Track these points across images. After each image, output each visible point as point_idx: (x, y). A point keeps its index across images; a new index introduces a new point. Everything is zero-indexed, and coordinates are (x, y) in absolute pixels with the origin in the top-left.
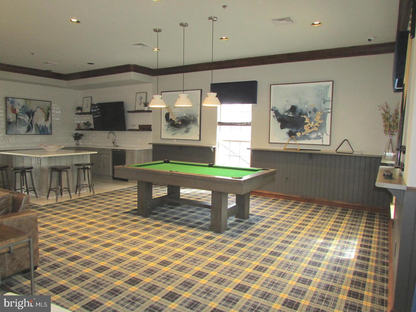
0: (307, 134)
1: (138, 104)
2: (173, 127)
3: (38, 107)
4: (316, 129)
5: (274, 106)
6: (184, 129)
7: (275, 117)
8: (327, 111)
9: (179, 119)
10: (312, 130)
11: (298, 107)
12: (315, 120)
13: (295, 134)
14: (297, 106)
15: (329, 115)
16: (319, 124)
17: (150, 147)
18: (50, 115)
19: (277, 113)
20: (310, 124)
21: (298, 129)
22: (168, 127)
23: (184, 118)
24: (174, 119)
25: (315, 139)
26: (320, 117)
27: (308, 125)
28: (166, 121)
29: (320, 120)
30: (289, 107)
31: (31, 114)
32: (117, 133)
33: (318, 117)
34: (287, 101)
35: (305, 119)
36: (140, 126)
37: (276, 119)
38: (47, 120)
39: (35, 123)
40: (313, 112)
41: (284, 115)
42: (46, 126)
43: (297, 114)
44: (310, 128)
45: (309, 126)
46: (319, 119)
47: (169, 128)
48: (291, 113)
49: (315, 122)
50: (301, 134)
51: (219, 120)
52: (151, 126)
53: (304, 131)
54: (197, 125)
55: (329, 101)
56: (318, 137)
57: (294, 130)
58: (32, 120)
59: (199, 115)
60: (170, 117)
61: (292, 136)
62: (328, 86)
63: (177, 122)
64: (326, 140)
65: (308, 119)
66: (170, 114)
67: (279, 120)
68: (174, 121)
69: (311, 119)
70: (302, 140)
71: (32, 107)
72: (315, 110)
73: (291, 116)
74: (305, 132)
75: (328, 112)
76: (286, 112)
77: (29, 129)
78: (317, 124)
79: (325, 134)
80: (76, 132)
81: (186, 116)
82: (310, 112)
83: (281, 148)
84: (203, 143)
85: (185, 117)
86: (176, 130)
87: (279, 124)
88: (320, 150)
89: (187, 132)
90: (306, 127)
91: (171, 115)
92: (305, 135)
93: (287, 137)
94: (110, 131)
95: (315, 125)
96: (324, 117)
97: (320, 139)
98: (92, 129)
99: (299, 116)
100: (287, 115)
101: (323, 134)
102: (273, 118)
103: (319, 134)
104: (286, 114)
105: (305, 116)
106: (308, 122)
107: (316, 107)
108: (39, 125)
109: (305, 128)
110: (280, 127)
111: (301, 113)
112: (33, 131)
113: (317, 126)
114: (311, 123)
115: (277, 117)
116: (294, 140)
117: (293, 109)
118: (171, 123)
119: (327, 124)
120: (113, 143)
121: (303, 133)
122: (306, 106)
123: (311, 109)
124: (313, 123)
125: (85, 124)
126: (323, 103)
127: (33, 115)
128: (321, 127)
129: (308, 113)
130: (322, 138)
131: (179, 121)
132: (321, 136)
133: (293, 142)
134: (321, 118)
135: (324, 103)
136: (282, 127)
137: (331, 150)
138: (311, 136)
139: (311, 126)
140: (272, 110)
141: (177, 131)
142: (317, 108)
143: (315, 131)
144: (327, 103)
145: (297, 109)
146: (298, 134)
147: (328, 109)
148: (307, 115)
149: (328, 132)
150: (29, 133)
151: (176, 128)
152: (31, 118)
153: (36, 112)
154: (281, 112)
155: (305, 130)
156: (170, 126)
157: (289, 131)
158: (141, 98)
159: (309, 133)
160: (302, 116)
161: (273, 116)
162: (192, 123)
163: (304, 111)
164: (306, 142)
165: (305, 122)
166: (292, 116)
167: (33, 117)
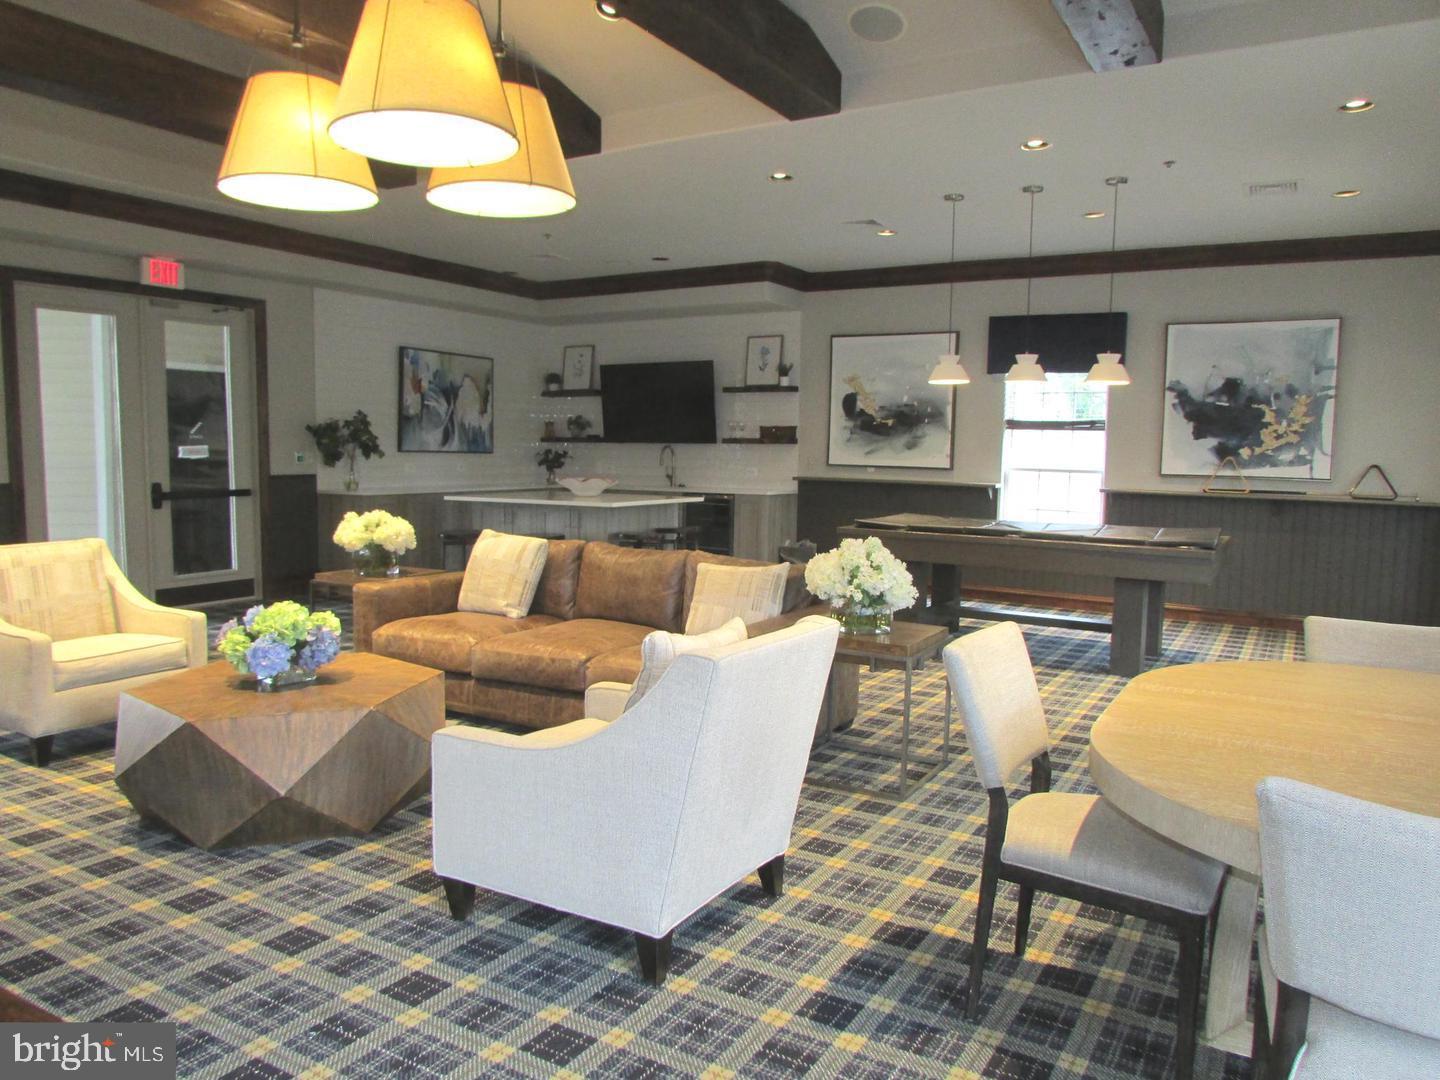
0: (1269, 452)
1: (753, 367)
2: (867, 433)
3: (466, 376)
4: (1294, 439)
5: (1174, 379)
6: (904, 439)
7: (1179, 408)
8: (1325, 392)
9: (889, 411)
10: (1282, 441)
11: (1245, 383)
12: (1291, 415)
13: (1234, 452)
14: (1242, 381)
15: (1330, 405)
16: (1303, 426)
17: (792, 488)
18: (490, 398)
19: (1183, 397)
20: (1275, 427)
21: (1244, 438)
22: (851, 433)
23: (902, 409)
24: (870, 411)
25: (1291, 463)
26: (1304, 409)
27: (1271, 428)
28: (844, 417)
29: (1306, 415)
30: (1218, 383)
31: (450, 393)
32: (681, 449)
33: (1299, 409)
34: (1214, 367)
35: (1262, 414)
36: (763, 429)
37: (1182, 414)
38: (483, 411)
39: (459, 418)
40: (1284, 397)
41: (1204, 404)
42: (480, 428)
43: (1242, 401)
44: (1279, 437)
45: (1275, 431)
46: (1301, 414)
47: (855, 436)
48: (1225, 398)
49: (1291, 422)
50: (1253, 451)
51: (1008, 416)
52: (793, 429)
53: (1260, 443)
54: (945, 426)
55: (1331, 368)
56: (1300, 461)
57: (1233, 442)
58: (452, 413)
59: (950, 399)
60: (860, 405)
61: (1228, 458)
62: (1329, 331)
63: (883, 418)
64: (1322, 468)
65: (1273, 414)
66: (859, 397)
67: (1189, 417)
68: (871, 416)
69: (1280, 414)
70: (1254, 468)
71: (455, 375)
72: (1291, 392)
73: (1225, 407)
74: (1264, 447)
75: (1327, 395)
76: (1211, 394)
77: (447, 437)
78: (1295, 427)
79: (1317, 452)
80: (546, 445)
81: (910, 403)
82: (1277, 396)
83: (1194, 489)
84: (961, 477)
85: (906, 405)
86: (877, 441)
87: (1190, 427)
88: (1305, 494)
89: (911, 446)
90: (1265, 434)
91: (861, 401)
92: (1263, 455)
93: (1213, 459)
94: (664, 445)
95: (1291, 429)
96: (1316, 408)
97: (1305, 464)
98: (594, 439)
99: (1248, 406)
100: (1213, 403)
101: (1312, 452)
102: (1174, 412)
103: (1303, 451)
104: (1210, 400)
105: (1263, 407)
106: (1272, 420)
107: (1293, 383)
108: (467, 425)
109: (1262, 437)
110: (1193, 433)
111: (1253, 398)
112: (455, 444)
113: (1295, 432)
114: (1280, 423)
115: (1183, 408)
116: (1234, 468)
117: (1231, 387)
118: (863, 422)
119: (1324, 426)
120: (670, 477)
121: (1258, 451)
122: (1267, 381)
123: (1281, 388)
124: (1284, 423)
125: (571, 422)
126: (1313, 372)
127: (456, 396)
128: (1309, 434)
129: (1272, 399)
130: (1311, 462)
131: (887, 418)
132: (1309, 457)
133: (1228, 472)
134: (1308, 410)
135: (1317, 373)
136: (1198, 434)
137: (1336, 492)
138: (1280, 458)
139: (1280, 432)
140: (1171, 389)
141: (881, 444)
142: (1297, 385)
143: (1292, 443)
144: (1325, 373)
145: (1242, 387)
146: (1245, 452)
147: (1329, 388)
148: (1268, 403)
149: (1327, 446)
150: (445, 449)
151: (876, 437)
152: (452, 406)
153: (462, 389)
154: (1197, 394)
155: (1262, 442)
156: (858, 431)
157: (1220, 443)
158: (765, 352)
159: (1273, 450)
160: (1256, 406)
161: (1174, 405)
162: (928, 423)
163: (1262, 391)
164: (1266, 471)
165: (1264, 420)
166: (1227, 404)
167: (455, 403)
